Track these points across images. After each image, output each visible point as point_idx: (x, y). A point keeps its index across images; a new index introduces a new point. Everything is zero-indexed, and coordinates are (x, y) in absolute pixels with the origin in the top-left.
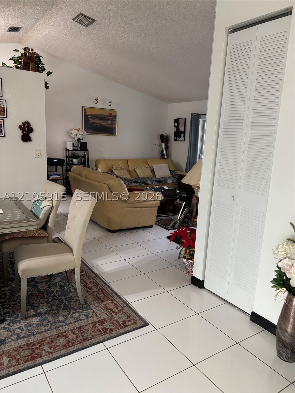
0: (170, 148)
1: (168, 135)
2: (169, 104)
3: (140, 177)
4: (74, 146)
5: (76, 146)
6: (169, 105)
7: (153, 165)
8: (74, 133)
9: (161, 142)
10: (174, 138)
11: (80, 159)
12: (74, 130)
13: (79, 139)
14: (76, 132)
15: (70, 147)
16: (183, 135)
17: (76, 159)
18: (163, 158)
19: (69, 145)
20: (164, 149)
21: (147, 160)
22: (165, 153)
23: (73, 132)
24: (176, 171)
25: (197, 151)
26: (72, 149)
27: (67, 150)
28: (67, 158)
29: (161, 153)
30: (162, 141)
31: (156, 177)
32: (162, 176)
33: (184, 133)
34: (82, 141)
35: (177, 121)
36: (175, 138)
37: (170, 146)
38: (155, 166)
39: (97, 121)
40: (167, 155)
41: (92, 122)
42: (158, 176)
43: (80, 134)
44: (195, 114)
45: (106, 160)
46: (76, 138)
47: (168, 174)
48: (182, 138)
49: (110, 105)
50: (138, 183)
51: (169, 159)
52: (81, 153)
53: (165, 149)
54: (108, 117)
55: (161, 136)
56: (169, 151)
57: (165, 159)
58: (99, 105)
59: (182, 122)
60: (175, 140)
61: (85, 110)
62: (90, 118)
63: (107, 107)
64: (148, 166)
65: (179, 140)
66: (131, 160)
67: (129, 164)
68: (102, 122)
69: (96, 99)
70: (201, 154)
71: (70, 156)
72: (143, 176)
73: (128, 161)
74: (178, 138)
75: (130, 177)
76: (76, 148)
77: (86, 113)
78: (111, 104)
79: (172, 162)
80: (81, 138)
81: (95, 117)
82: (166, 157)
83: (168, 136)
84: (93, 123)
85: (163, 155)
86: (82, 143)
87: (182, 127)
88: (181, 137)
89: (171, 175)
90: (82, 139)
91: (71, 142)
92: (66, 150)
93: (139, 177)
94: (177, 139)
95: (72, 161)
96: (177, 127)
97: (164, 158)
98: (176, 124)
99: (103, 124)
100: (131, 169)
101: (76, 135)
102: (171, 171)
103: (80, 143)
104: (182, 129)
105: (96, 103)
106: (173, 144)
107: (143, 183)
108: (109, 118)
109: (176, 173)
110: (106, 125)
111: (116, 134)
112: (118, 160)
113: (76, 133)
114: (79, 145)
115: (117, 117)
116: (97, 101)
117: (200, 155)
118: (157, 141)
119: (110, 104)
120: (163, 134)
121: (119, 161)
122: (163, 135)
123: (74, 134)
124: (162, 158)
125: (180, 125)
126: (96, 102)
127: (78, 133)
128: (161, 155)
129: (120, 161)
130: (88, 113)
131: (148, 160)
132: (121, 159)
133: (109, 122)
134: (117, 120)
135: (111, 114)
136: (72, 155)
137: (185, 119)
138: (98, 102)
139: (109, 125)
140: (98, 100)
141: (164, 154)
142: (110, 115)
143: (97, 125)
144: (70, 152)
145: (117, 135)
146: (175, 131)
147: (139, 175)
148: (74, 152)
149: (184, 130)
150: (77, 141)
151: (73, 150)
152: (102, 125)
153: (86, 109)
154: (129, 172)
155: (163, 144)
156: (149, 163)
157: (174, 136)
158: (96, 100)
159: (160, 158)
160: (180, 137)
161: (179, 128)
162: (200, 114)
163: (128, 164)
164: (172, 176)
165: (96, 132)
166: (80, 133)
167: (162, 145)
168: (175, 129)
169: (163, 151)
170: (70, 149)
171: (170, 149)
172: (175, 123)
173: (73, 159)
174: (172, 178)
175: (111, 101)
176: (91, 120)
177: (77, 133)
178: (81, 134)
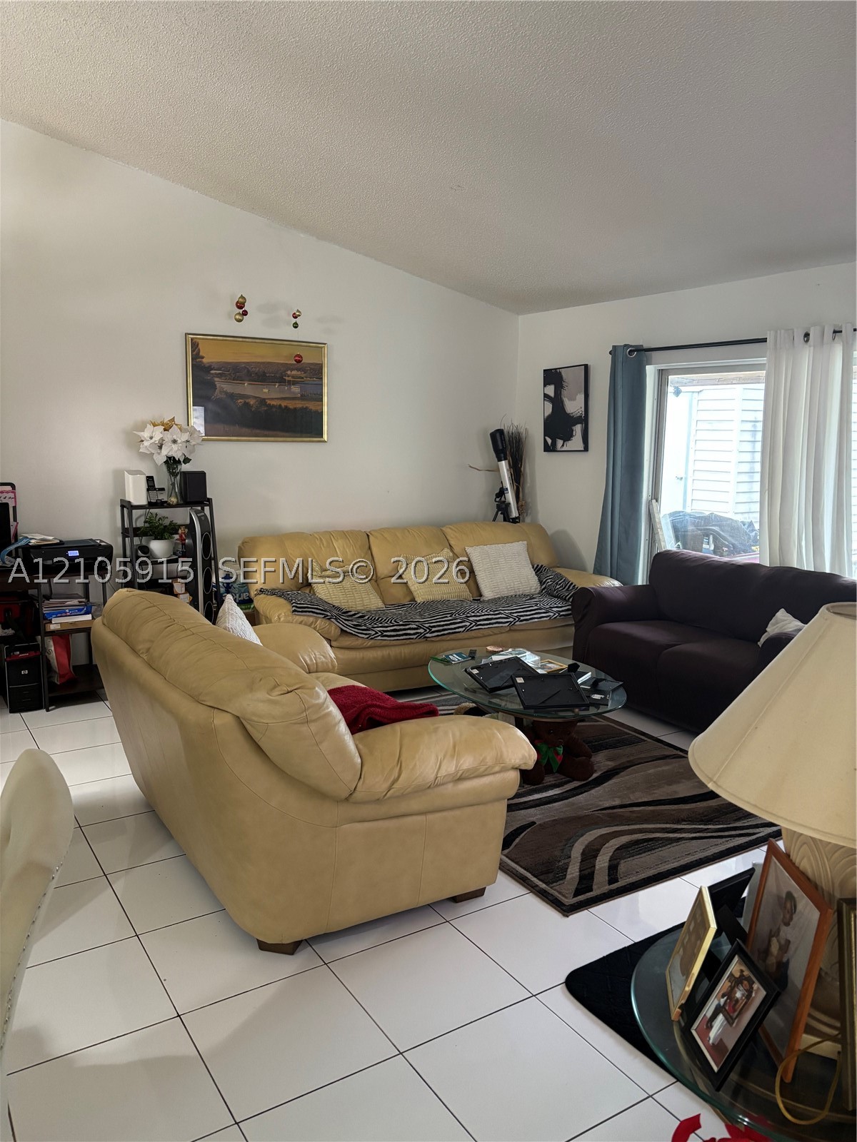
0: (529, 480)
1: (522, 430)
2: (520, 317)
3: (419, 600)
4: (155, 489)
5: (163, 489)
6: (522, 319)
7: (469, 550)
8: (151, 438)
9: (496, 459)
10: (545, 441)
11: (177, 537)
12: (150, 427)
13: (171, 463)
14: (158, 433)
15: (137, 494)
16: (578, 429)
17: (161, 538)
18: (505, 520)
19: (131, 486)
20: (507, 484)
21: (444, 529)
22: (510, 497)
23: (146, 434)
24: (559, 570)
25: (642, 492)
26: (144, 502)
27: (126, 506)
28: (128, 537)
29: (498, 500)
30: (500, 455)
31: (481, 595)
32: (505, 591)
33: (584, 420)
34: (185, 467)
35: (552, 377)
36: (549, 441)
37: (528, 470)
38: (476, 554)
39: (247, 389)
40: (520, 503)
41: (226, 393)
42: (488, 594)
43: (175, 442)
44: (626, 346)
45: (281, 539)
46: (160, 459)
47: (530, 583)
48: (576, 442)
49: (296, 325)
50: (410, 629)
51: (528, 520)
52: (181, 516)
53: (512, 484)
54: (289, 372)
55: (493, 435)
56: (527, 491)
57: (515, 521)
58: (249, 327)
59: (573, 380)
60: (549, 448)
61: (195, 345)
62: (220, 376)
63: (286, 332)
64: (451, 554)
65: (564, 448)
66: (382, 531)
67: (374, 549)
68: (266, 390)
69: (237, 302)
70: (654, 501)
71: (138, 529)
72: (430, 598)
73: (371, 538)
74: (560, 442)
75: (381, 605)
76: (163, 497)
77: (203, 358)
78: (298, 320)
79: (541, 531)
80: (178, 456)
81: (236, 372)
82: (514, 513)
83: (519, 433)
84: (232, 396)
85: (504, 506)
86: (185, 474)
87: (575, 399)
88: (572, 436)
89: (541, 586)
90: (187, 460)
91: (140, 473)
92: (123, 507)
93: (413, 600)
94: (554, 443)
95: (146, 550)
96: (557, 402)
97: (507, 518)
98: (550, 390)
99: (272, 399)
100: (383, 570)
101: (160, 447)
102: (538, 570)
103: (178, 477)
104: (573, 406)
105: (237, 317)
106: (541, 464)
107: (433, 629)
108: (293, 377)
109: (559, 576)
110: (284, 404)
111: (321, 435)
112: (329, 536)
113: (157, 438)
114: (173, 484)
115: (325, 370)
116: (241, 311)
117: (649, 504)
118: (482, 453)
119: (294, 320)
120: (502, 428)
121: (337, 540)
122: (500, 432)
123: (152, 441)
124: (500, 516)
125: (564, 393)
126: (239, 314)
127: (168, 436)
128: (499, 508)
129: (340, 541)
130: (209, 357)
131: (447, 530)
132: (343, 531)
133: (296, 389)
134: (325, 380)
135: (299, 360)
136: (147, 525)
137: (586, 367)
138: (245, 313)
139: (297, 402)
140: (246, 308)
141: (510, 504)
142: (298, 362)
143: (248, 403)
144: (136, 513)
145: (325, 437)
146: (546, 415)
147: (415, 594)
148: (154, 511)
149: (583, 409)
150: (165, 468)
151: (151, 505)
152: (268, 402)
153: (200, 342)
154: (376, 580)
155: (504, 465)
156: (452, 543)
157: (545, 435)
158: (240, 305)
159: (494, 520)
160: (568, 437)
161: (562, 402)
162: (645, 346)
163: (370, 548)
164: (547, 591)
165: (245, 430)
166: (175, 437)
167: (498, 470)
168: (549, 408)
169: (502, 492)
170: (135, 503)
171: (528, 485)
172: (545, 386)
173: (148, 542)
174: (548, 602)
175: (298, 311)
176: (224, 386)
177: (162, 440)
178: (179, 441)
